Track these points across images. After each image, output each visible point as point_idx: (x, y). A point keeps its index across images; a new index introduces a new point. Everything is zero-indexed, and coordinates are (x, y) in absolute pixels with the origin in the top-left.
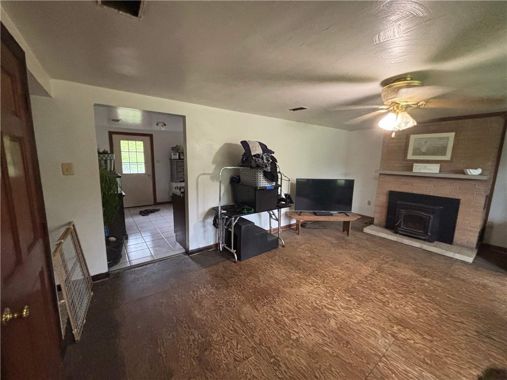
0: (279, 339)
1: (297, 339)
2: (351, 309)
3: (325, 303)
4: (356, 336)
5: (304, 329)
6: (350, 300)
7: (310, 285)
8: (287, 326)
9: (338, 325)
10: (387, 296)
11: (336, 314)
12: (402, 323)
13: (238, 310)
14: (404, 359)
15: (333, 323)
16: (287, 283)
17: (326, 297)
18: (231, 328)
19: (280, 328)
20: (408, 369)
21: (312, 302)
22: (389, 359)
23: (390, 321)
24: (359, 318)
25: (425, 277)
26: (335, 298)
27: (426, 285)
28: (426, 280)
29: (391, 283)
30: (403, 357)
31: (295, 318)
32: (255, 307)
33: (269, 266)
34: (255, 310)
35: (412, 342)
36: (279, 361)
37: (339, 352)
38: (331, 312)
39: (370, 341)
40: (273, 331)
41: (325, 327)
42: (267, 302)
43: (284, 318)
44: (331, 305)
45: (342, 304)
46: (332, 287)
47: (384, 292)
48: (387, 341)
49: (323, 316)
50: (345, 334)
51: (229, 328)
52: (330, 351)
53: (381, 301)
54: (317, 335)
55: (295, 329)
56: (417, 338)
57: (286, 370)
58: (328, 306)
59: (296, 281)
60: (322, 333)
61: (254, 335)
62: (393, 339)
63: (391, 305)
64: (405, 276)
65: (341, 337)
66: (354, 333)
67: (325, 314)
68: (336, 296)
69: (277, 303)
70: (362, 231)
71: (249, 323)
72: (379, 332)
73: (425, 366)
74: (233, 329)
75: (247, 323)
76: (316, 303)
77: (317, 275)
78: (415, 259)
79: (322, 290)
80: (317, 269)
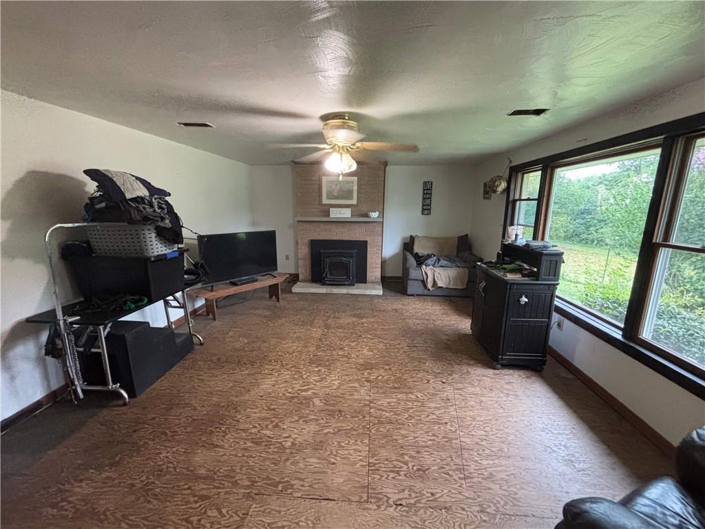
0: (273, 458)
1: (293, 444)
2: (325, 378)
3: (297, 387)
4: (343, 401)
5: (293, 428)
6: (319, 370)
7: (270, 376)
8: (272, 438)
9: (323, 401)
10: (346, 349)
11: (315, 391)
12: (367, 366)
13: (187, 469)
14: (383, 395)
15: (317, 401)
16: (238, 388)
17: (295, 379)
18: (192, 499)
19: (266, 445)
20: (389, 400)
21: (284, 394)
22: (375, 402)
23: (359, 370)
24: (336, 383)
25: (362, 318)
26: (305, 376)
27: (366, 325)
28: (364, 320)
29: (342, 335)
30: (381, 394)
31: (277, 423)
32: (213, 444)
33: (197, 381)
34: (216, 449)
35: (380, 378)
36: (287, 482)
37: (338, 425)
38: (309, 393)
39: (356, 397)
40: (260, 456)
41: (313, 411)
42: (227, 428)
43: (264, 432)
44: (304, 386)
45: (315, 378)
46: (294, 366)
47: (341, 347)
48: (366, 388)
49: (304, 401)
50: (333, 405)
51: (188, 502)
52: (331, 430)
53: (344, 356)
54: (311, 424)
55: (285, 435)
56: (382, 372)
57: (302, 483)
58: (303, 388)
59: (249, 381)
60: (314, 419)
61: (236, 480)
62: (369, 384)
63: (353, 356)
64: (349, 324)
65: (332, 410)
66: (340, 399)
67: (305, 399)
68: (304, 373)
69: (241, 421)
70: (290, 292)
71: (218, 470)
72: (357, 385)
73: (397, 391)
74: (196, 498)
75: (215, 473)
76: (289, 393)
77: (270, 361)
78: (348, 306)
79: (286, 375)
80: (266, 354)
